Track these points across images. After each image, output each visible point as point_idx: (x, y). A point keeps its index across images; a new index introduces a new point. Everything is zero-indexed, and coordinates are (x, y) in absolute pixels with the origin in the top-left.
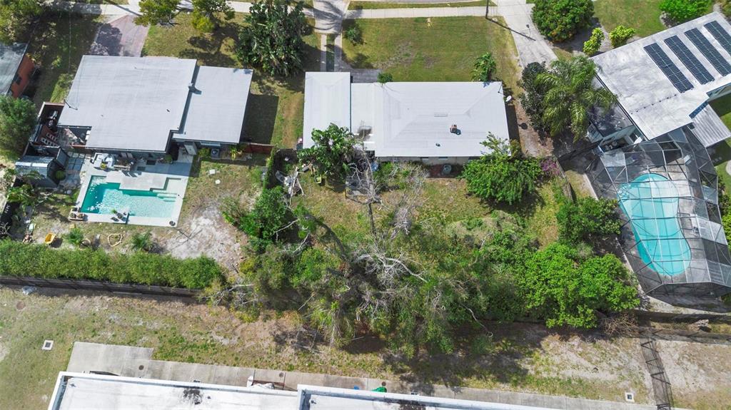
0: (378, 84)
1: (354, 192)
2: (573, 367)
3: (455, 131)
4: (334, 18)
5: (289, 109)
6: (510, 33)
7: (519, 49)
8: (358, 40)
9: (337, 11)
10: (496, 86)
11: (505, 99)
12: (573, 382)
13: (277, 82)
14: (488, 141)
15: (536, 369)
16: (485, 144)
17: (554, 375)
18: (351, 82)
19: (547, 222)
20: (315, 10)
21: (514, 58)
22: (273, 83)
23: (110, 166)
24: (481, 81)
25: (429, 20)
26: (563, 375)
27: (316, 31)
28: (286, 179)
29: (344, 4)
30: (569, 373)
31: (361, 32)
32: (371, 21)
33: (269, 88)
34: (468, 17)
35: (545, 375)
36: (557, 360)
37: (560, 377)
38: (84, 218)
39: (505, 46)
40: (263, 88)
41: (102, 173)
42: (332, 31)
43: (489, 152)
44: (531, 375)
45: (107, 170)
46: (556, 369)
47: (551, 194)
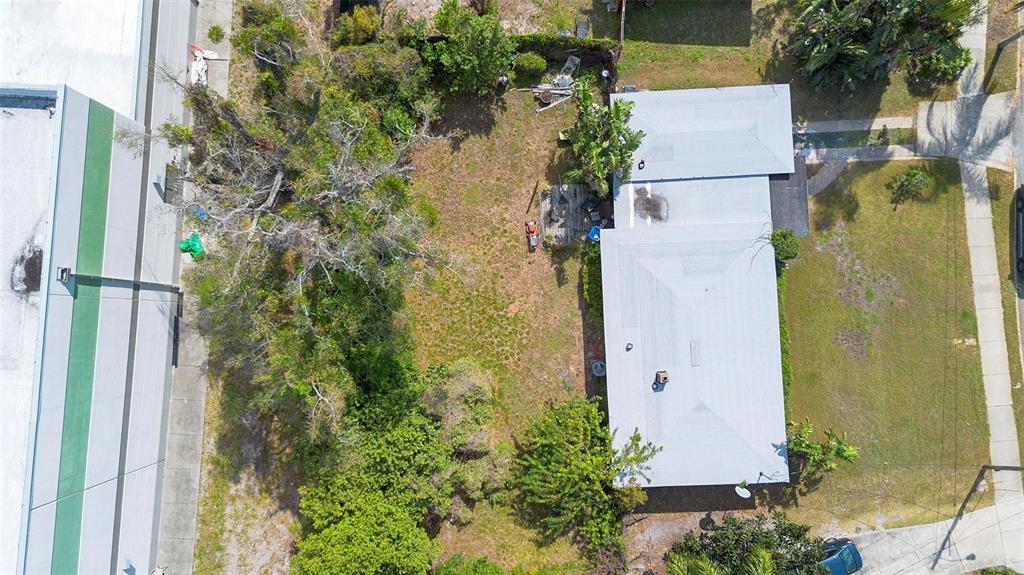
0: (768, 230)
1: (548, 200)
4: (963, 141)
5: (721, 68)
6: (946, 517)
7: (905, 532)
8: (903, 192)
9: (988, 146)
10: (780, 472)
11: (744, 486)
13: (785, 40)
14: (641, 444)
18: (772, 177)
20: (980, 101)
24: (789, 441)
25: (971, 341)
27: (924, 105)
28: (568, 77)
29: (1004, 159)
30: (233, 550)
31: (926, 200)
32: (958, 218)
33: (769, 25)
34: (986, 427)
35: (229, 510)
36: (255, 533)
37: (226, 535)
39: (909, 501)
40: (769, 13)
42: (924, 137)
43: (618, 444)
44: (228, 488)
46: (239, 529)
47: (561, 560)
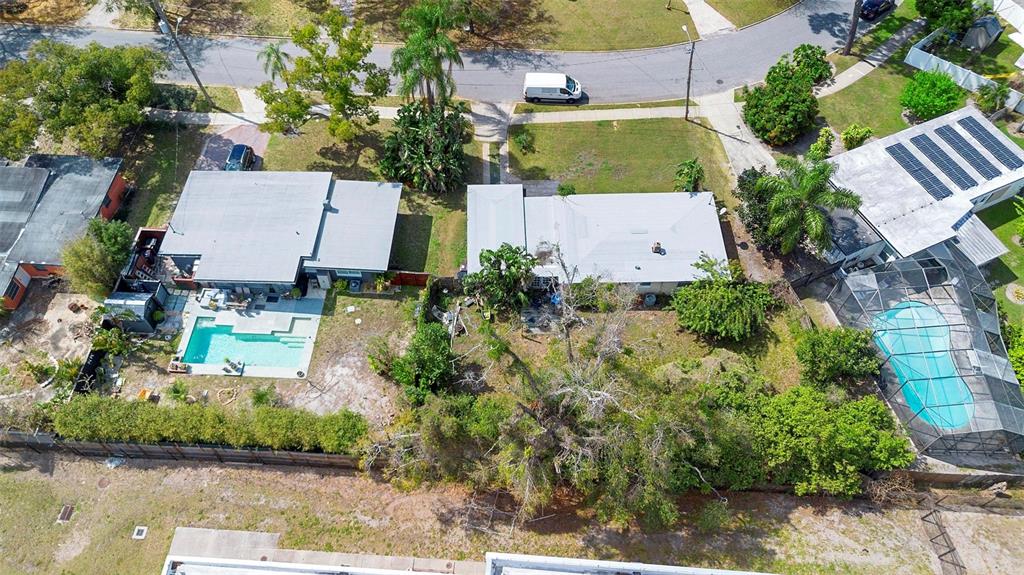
0: (559, 197)
1: (532, 329)
2: (836, 549)
3: (659, 250)
4: (499, 122)
5: (446, 231)
6: (717, 136)
7: (729, 154)
8: (528, 148)
9: (501, 113)
10: (705, 197)
11: (718, 211)
12: (837, 569)
13: (430, 198)
14: (701, 263)
15: (786, 552)
16: (697, 265)
17: (812, 560)
18: (525, 195)
19: (784, 364)
20: (474, 115)
21: (724, 166)
22: (425, 199)
23: (221, 304)
24: (687, 191)
25: (615, 123)
26: (823, 560)
27: (475, 138)
28: (445, 315)
29: (509, 107)
30: (831, 556)
31: (533, 139)
32: (543, 126)
33: (420, 206)
34: (663, 118)
35: (799, 560)
36: (813, 540)
37: (820, 562)
38: (187, 370)
39: (712, 151)
40: (413, 206)
41: (210, 313)
42: (495, 139)
43: (703, 275)
44: (780, 560)
45: (217, 309)
46: (813, 551)
47: (786, 328)
